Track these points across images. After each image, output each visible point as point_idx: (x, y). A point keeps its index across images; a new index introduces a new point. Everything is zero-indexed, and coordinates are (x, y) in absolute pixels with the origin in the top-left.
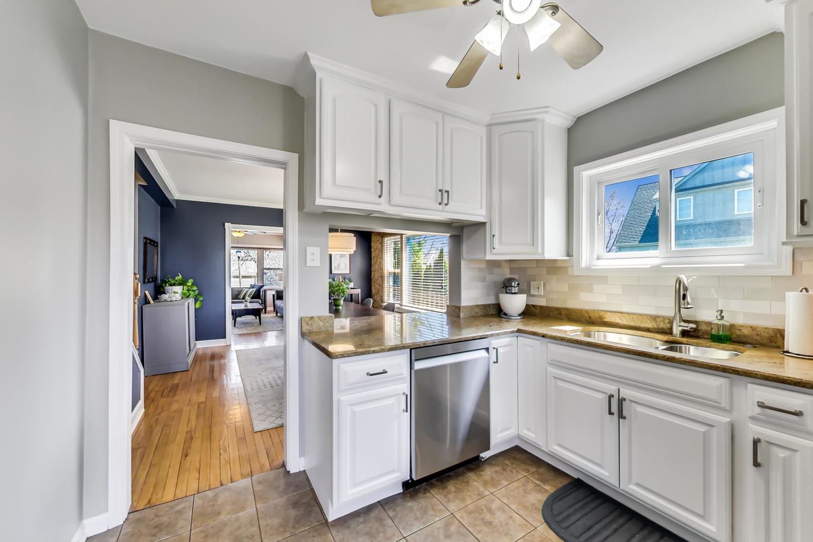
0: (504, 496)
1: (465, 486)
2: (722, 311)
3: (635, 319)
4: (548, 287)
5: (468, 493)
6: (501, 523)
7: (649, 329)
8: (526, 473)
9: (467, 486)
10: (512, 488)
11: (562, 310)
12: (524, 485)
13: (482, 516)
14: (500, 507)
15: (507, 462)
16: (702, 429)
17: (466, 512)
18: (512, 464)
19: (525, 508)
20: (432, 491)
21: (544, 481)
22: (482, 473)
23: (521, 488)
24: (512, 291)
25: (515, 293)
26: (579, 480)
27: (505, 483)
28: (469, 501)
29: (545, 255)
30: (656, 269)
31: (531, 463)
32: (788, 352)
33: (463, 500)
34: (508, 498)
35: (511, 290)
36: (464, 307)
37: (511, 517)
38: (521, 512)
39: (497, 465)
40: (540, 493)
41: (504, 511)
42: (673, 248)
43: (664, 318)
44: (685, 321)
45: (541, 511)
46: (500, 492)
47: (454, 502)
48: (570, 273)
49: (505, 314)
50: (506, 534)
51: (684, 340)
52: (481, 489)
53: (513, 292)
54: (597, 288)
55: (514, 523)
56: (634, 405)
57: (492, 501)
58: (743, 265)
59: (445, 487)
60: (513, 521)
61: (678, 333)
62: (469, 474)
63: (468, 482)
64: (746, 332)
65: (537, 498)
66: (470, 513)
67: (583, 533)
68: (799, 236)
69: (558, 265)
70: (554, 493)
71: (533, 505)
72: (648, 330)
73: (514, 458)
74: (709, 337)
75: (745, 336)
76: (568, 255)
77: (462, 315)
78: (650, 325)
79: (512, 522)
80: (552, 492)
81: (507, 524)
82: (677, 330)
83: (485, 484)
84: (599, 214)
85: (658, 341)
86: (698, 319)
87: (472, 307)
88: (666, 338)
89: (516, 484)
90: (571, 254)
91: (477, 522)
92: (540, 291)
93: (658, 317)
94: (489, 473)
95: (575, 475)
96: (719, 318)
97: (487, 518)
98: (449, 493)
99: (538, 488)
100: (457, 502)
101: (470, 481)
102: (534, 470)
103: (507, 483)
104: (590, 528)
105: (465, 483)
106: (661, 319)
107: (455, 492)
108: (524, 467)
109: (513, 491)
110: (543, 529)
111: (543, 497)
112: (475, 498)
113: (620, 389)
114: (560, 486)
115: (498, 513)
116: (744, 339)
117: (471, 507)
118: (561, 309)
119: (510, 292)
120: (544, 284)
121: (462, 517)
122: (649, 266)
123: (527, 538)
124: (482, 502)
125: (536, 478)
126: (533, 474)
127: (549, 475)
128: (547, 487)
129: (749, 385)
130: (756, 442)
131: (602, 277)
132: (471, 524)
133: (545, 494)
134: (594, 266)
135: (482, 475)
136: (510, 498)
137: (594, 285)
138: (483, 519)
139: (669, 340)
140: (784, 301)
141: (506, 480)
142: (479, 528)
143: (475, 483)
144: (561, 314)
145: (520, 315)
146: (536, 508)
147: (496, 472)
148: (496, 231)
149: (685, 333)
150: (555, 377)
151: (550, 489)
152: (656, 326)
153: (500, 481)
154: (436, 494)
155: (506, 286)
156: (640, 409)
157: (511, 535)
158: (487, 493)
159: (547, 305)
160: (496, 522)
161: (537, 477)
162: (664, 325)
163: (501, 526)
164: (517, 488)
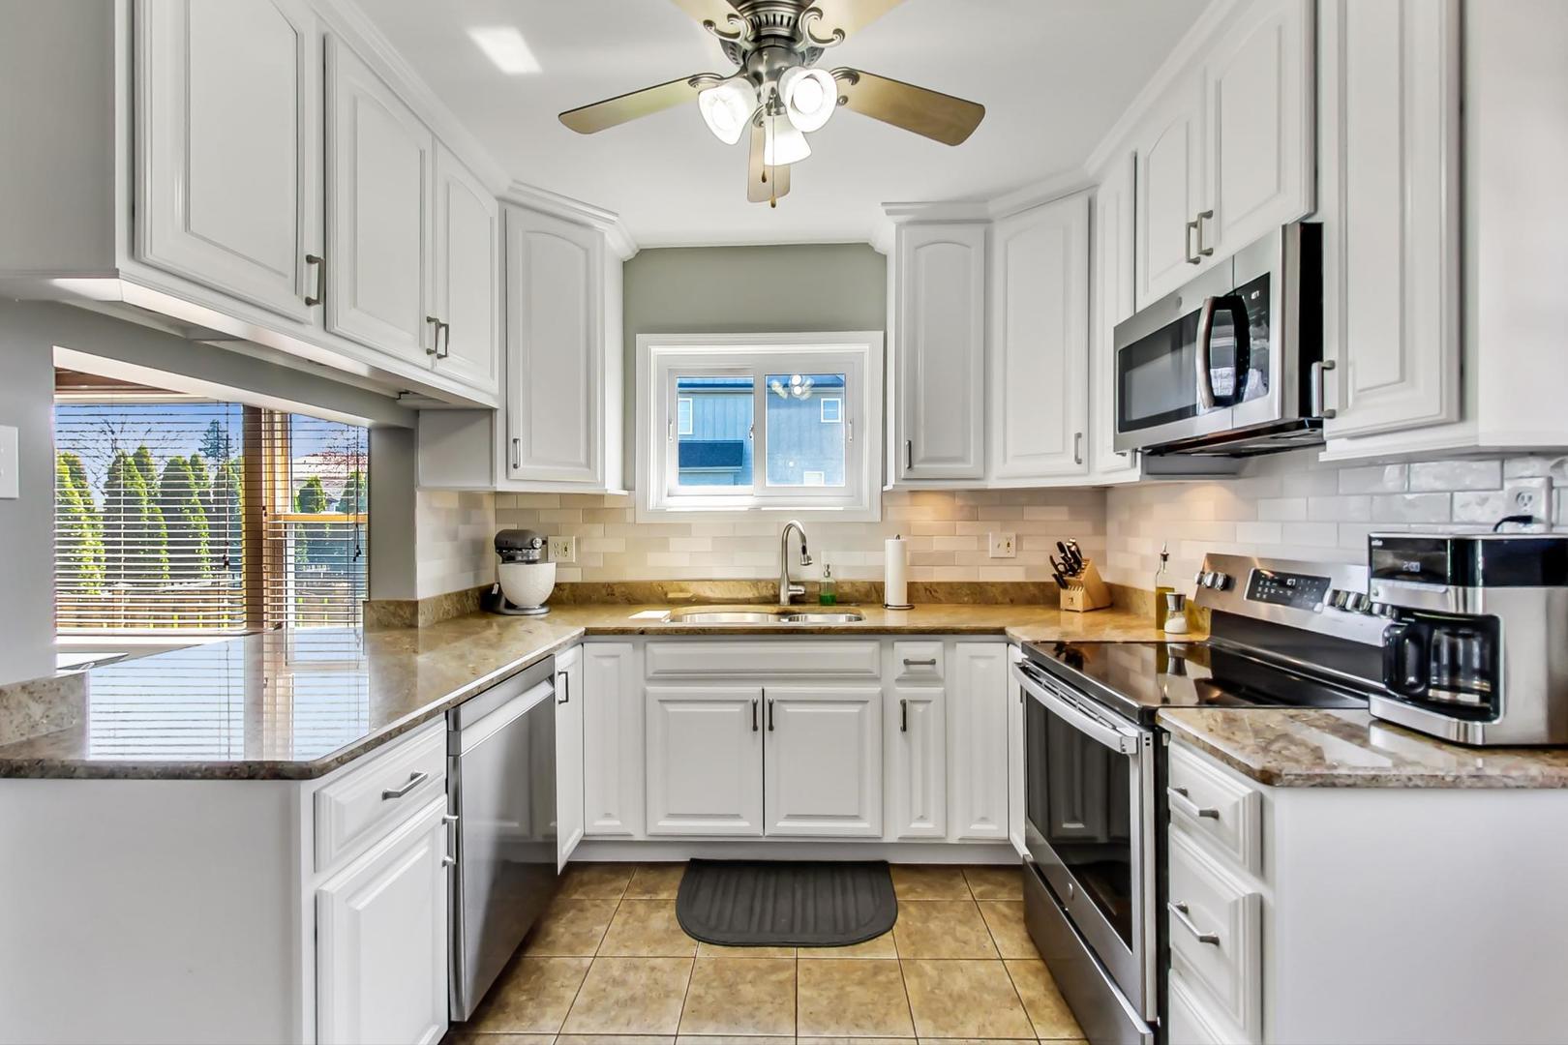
0: (618, 949)
1: (539, 978)
2: (828, 566)
3: (731, 588)
4: (584, 548)
5: (558, 984)
6: (647, 986)
7: (749, 599)
8: (618, 894)
9: (543, 974)
10: (619, 928)
11: (615, 587)
12: (630, 913)
13: (612, 1000)
14: (625, 968)
15: (576, 897)
16: (855, 709)
17: (580, 1013)
18: (584, 893)
19: (659, 942)
20: (479, 1032)
21: (654, 890)
22: (549, 939)
23: (631, 921)
24: (528, 557)
25: (534, 562)
26: (693, 861)
27: (601, 929)
28: (570, 995)
29: (606, 487)
30: (756, 511)
31: (613, 876)
32: (887, 605)
33: (559, 1000)
34: (626, 947)
35: (528, 555)
36: (423, 601)
37: (653, 969)
38: (660, 952)
39: (566, 910)
40: (662, 910)
41: (636, 968)
42: (768, 485)
43: (767, 581)
44: (793, 583)
45: (682, 932)
46: (608, 946)
47: (543, 1015)
48: (629, 518)
49: (510, 605)
50: (667, 996)
51: (795, 608)
52: (574, 962)
53: (531, 558)
54: (675, 543)
55: (665, 972)
56: (784, 706)
57: (607, 967)
58: (841, 509)
59: (507, 1005)
60: (659, 970)
61: (787, 599)
62: (527, 955)
63: (539, 969)
64: (847, 589)
65: (664, 919)
66: (589, 1009)
67: (750, 920)
68: (905, 479)
69: (606, 505)
70: (678, 897)
71: (666, 930)
72: (748, 602)
73: (582, 884)
74: (817, 600)
75: (847, 594)
76: (624, 488)
77: (421, 620)
78: (750, 594)
79: (659, 974)
80: (675, 898)
81: (656, 982)
82: (784, 597)
83: (570, 949)
84: (670, 423)
85: (770, 616)
86: (802, 580)
87: (438, 600)
88: (775, 608)
89: (618, 920)
90: (629, 484)
91: (613, 1013)
92: (569, 555)
93: (759, 581)
94: (562, 930)
95: (682, 856)
96: (826, 574)
97: (621, 995)
98: (520, 1008)
99: (653, 904)
100: (550, 1011)
101: (541, 964)
102: (626, 882)
103: (605, 927)
104: (752, 909)
105: (534, 973)
106: (763, 584)
107: (532, 999)
108: (609, 888)
109: (623, 932)
110: (704, 952)
111: (670, 912)
112: (576, 982)
113: (765, 688)
114: (677, 883)
115: (631, 977)
116: (845, 599)
117: (582, 1000)
118: (615, 584)
119: (525, 558)
120: (578, 541)
121: (581, 1025)
122: (746, 509)
123: (696, 977)
124: (593, 980)
125: (639, 893)
126: (629, 890)
127: (652, 877)
128: (664, 896)
129: (896, 644)
130: (904, 704)
131: (680, 526)
132: (606, 1023)
133: (669, 906)
134: (670, 507)
135: (554, 942)
136: (627, 944)
137: (671, 540)
138: (617, 1002)
139: (780, 611)
140: (884, 550)
141: (601, 923)
142: (623, 1020)
143: (552, 961)
144: (614, 595)
145: (543, 605)
146: (673, 932)
147: (572, 922)
148: (518, 430)
149: (794, 600)
150: (661, 701)
151: (669, 894)
152: (757, 595)
153: (591, 931)
154: (498, 1028)
155: (509, 548)
156: (790, 709)
157: (673, 991)
158: (587, 962)
159: (585, 581)
160: (639, 991)
161: (638, 890)
162: (768, 592)
163: (651, 991)
164: (625, 923)
